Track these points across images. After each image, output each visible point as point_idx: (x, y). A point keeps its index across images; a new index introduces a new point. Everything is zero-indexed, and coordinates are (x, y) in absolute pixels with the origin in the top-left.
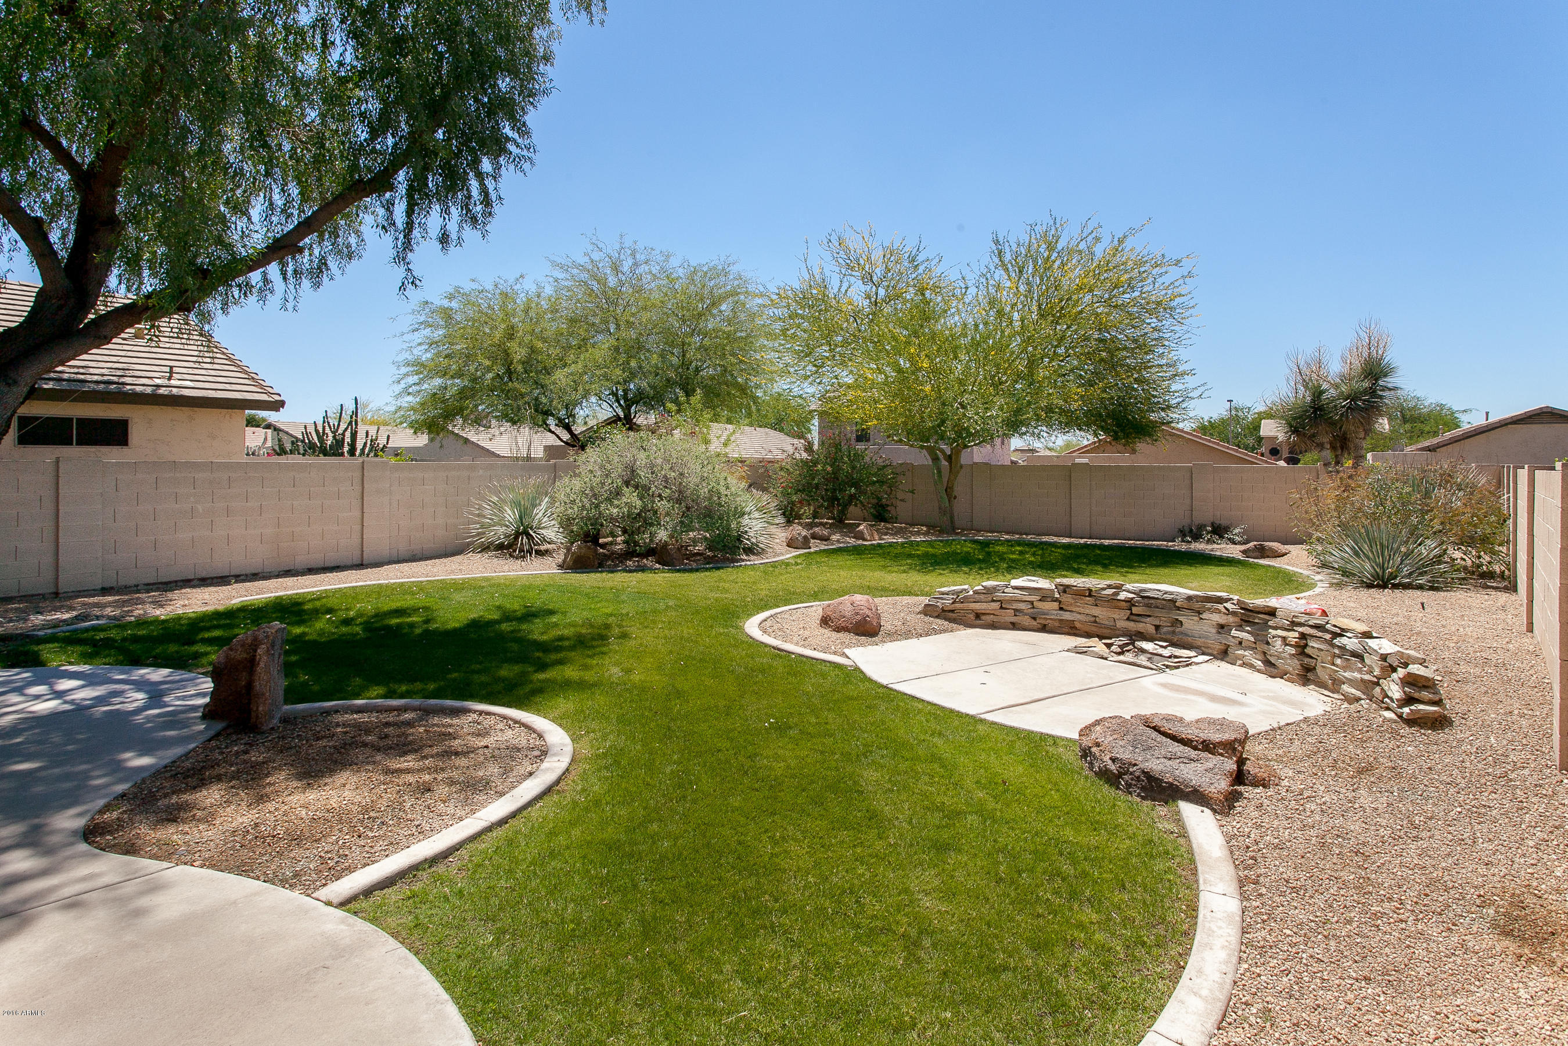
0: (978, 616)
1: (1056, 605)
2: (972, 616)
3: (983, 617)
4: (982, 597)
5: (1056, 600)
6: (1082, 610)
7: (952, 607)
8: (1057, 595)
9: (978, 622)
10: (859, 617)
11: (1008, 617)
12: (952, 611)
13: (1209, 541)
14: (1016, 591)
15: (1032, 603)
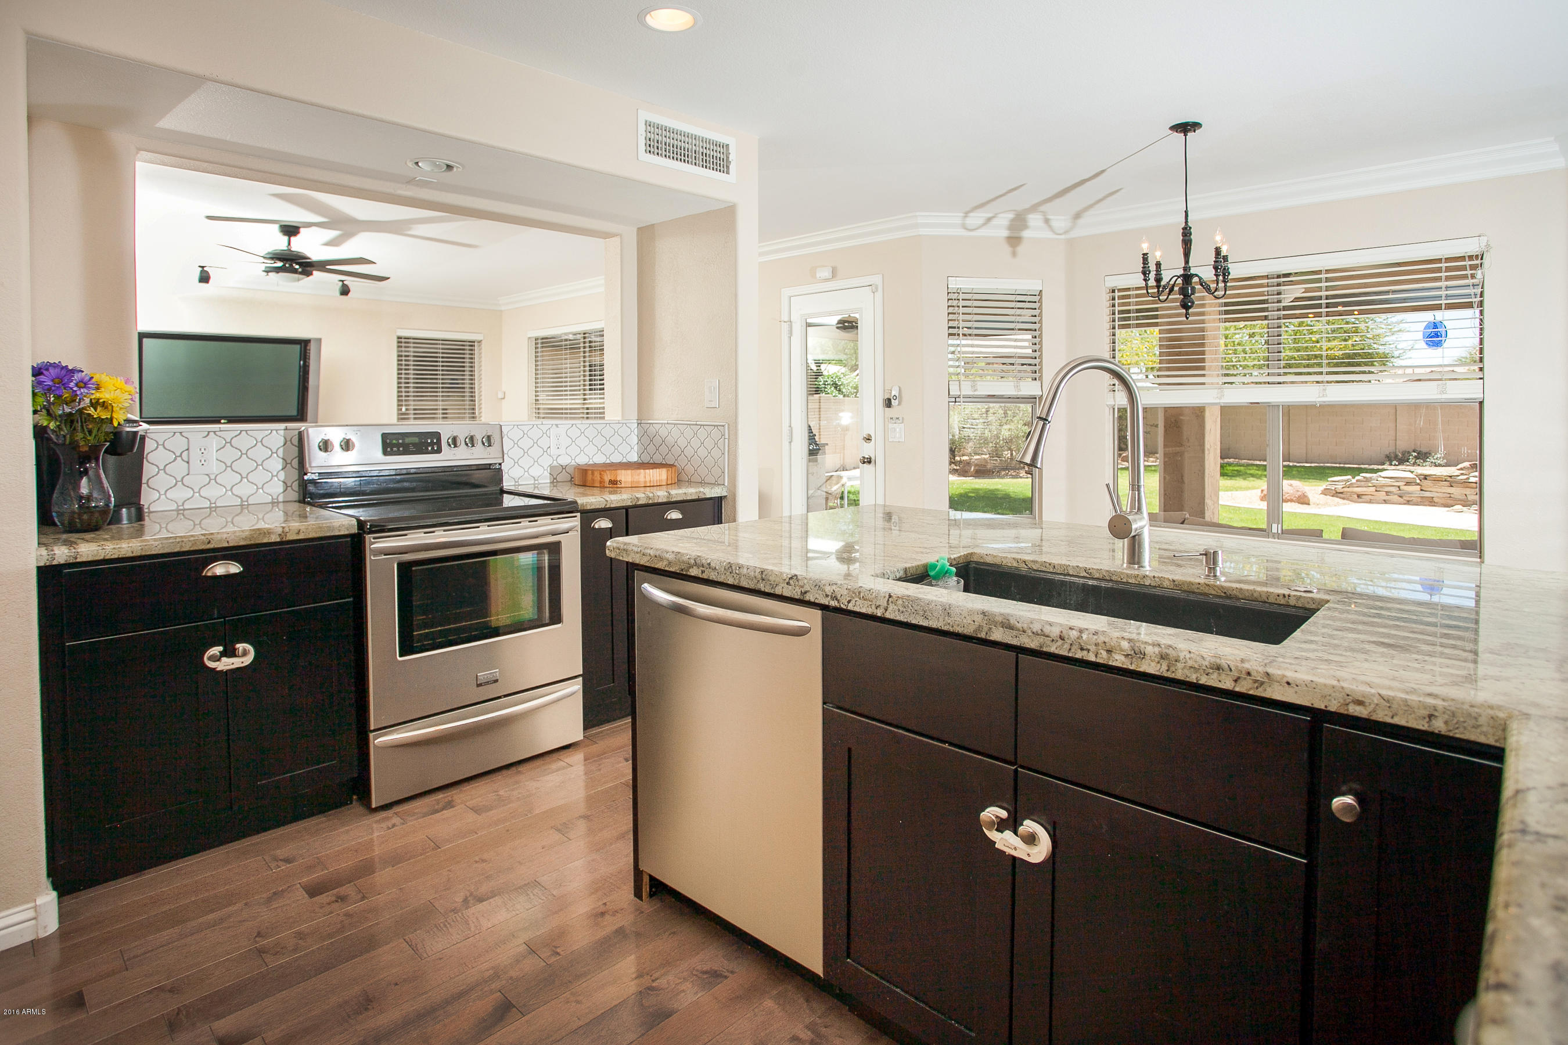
0: (1359, 496)
1: (1418, 487)
2: (1356, 496)
3: (1363, 497)
4: (1363, 483)
5: (1418, 484)
6: (1440, 490)
7: (1341, 491)
8: (1418, 481)
9: (1360, 500)
10: (1300, 493)
11: (1382, 495)
12: (1341, 493)
13: (1414, 464)
14: (1386, 479)
15: (1399, 487)
